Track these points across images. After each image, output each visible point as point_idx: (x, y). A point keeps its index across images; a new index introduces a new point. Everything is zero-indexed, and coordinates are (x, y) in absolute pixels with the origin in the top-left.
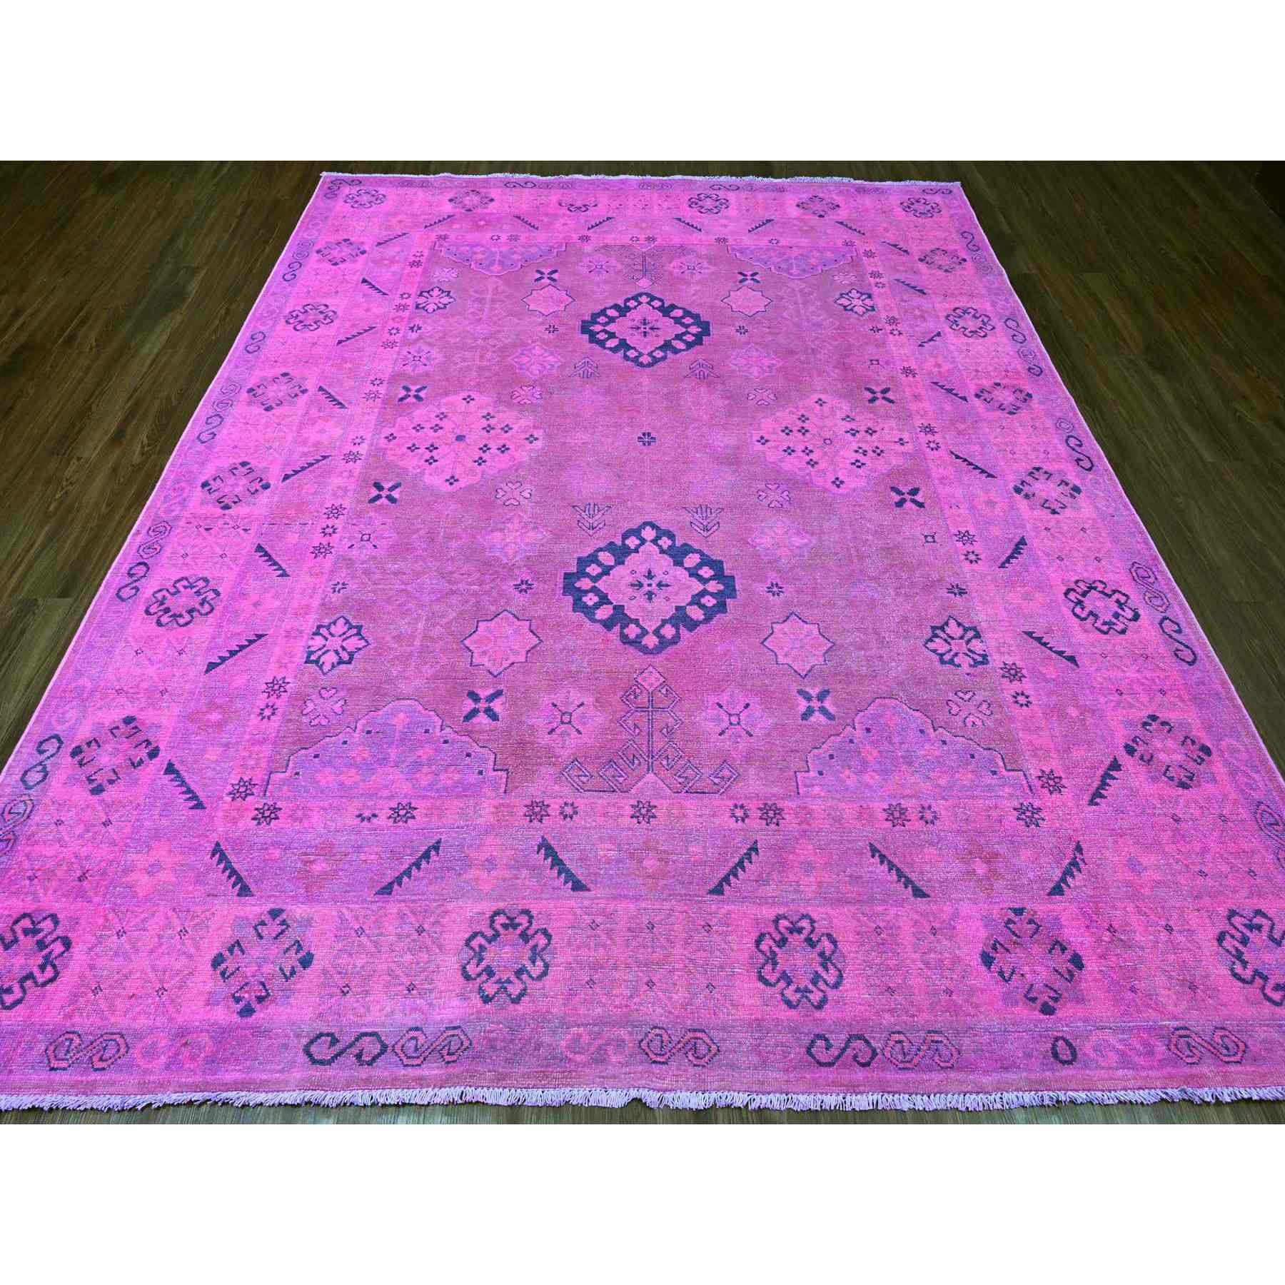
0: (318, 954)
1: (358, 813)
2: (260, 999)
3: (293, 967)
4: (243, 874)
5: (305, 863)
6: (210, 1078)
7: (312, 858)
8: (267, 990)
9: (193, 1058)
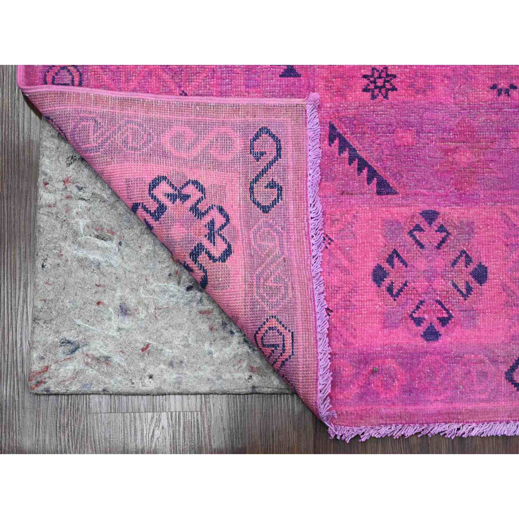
0: (492, 267)
1: (490, 83)
2: (443, 321)
3: (467, 283)
4: (376, 165)
5: (446, 151)
6: (411, 409)
7: (452, 145)
8: (447, 311)
9: (386, 386)
